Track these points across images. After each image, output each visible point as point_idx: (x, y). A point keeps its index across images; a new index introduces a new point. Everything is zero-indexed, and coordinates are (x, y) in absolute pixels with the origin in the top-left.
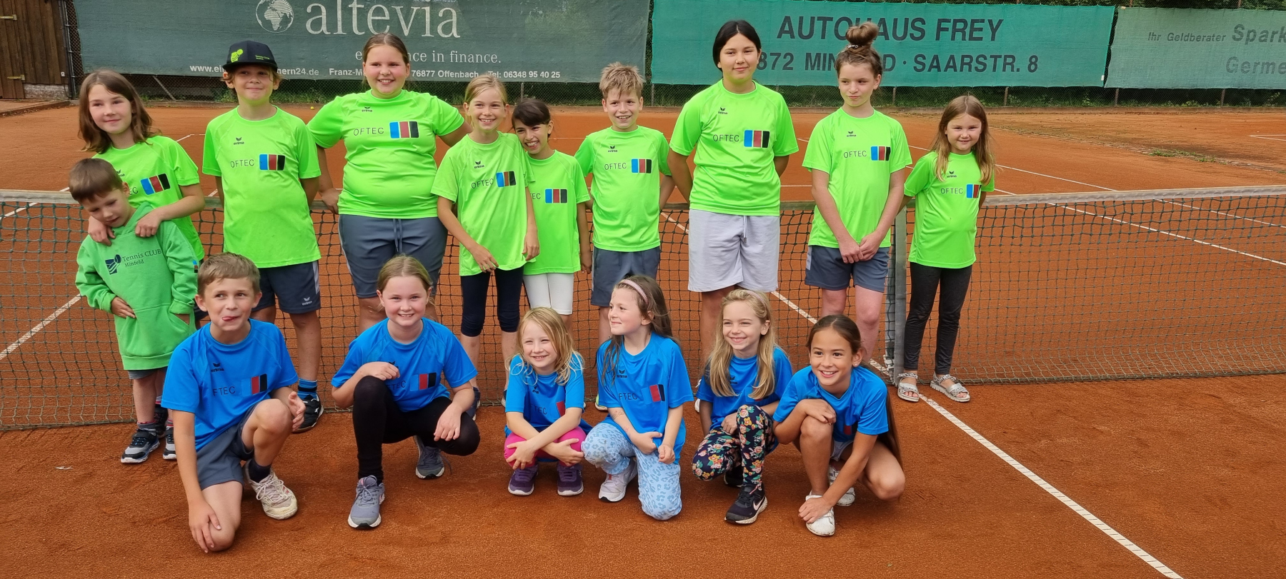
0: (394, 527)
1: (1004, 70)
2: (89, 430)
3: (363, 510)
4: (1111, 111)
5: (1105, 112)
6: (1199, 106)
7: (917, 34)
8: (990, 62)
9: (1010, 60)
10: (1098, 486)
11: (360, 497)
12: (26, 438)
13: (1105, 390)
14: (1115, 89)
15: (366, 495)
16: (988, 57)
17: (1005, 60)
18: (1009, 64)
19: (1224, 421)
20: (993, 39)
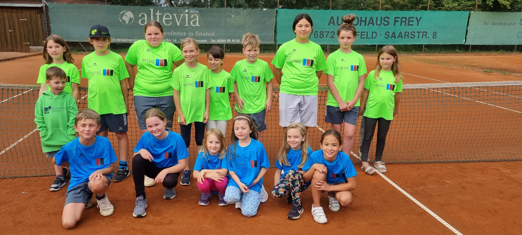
0: (151, 217)
1: (422, 38)
2: (37, 178)
3: (139, 210)
4: (468, 54)
5: (465, 55)
6: (506, 52)
7: (386, 23)
8: (416, 35)
9: (425, 34)
10: (442, 205)
11: (137, 205)
12: (12, 181)
13: (450, 166)
14: (470, 45)
15: (140, 204)
16: (416, 32)
17: (423, 33)
18: (424, 35)
19: (500, 180)
20: (418, 25)
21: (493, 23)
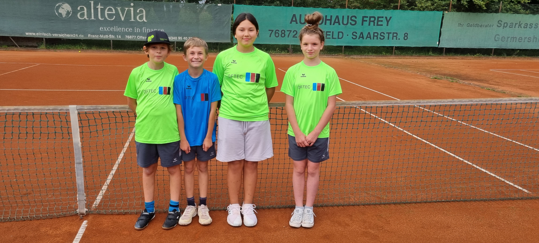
1: (393, 39)
4: (441, 58)
6: (482, 56)
7: (353, 23)
8: (386, 36)
14: (443, 48)
16: (385, 33)
18: (395, 36)
20: (387, 25)
21: (468, 24)
